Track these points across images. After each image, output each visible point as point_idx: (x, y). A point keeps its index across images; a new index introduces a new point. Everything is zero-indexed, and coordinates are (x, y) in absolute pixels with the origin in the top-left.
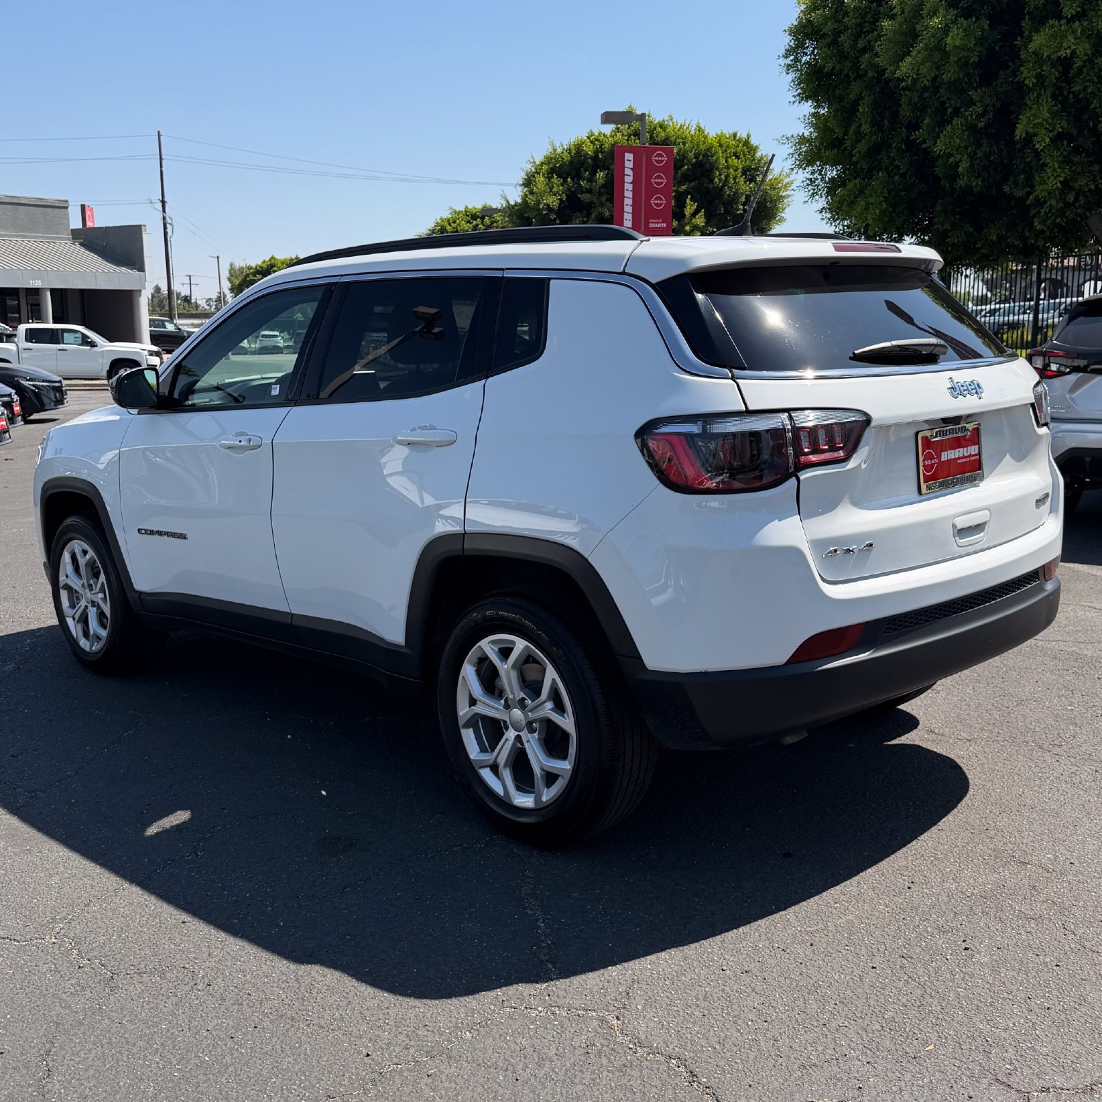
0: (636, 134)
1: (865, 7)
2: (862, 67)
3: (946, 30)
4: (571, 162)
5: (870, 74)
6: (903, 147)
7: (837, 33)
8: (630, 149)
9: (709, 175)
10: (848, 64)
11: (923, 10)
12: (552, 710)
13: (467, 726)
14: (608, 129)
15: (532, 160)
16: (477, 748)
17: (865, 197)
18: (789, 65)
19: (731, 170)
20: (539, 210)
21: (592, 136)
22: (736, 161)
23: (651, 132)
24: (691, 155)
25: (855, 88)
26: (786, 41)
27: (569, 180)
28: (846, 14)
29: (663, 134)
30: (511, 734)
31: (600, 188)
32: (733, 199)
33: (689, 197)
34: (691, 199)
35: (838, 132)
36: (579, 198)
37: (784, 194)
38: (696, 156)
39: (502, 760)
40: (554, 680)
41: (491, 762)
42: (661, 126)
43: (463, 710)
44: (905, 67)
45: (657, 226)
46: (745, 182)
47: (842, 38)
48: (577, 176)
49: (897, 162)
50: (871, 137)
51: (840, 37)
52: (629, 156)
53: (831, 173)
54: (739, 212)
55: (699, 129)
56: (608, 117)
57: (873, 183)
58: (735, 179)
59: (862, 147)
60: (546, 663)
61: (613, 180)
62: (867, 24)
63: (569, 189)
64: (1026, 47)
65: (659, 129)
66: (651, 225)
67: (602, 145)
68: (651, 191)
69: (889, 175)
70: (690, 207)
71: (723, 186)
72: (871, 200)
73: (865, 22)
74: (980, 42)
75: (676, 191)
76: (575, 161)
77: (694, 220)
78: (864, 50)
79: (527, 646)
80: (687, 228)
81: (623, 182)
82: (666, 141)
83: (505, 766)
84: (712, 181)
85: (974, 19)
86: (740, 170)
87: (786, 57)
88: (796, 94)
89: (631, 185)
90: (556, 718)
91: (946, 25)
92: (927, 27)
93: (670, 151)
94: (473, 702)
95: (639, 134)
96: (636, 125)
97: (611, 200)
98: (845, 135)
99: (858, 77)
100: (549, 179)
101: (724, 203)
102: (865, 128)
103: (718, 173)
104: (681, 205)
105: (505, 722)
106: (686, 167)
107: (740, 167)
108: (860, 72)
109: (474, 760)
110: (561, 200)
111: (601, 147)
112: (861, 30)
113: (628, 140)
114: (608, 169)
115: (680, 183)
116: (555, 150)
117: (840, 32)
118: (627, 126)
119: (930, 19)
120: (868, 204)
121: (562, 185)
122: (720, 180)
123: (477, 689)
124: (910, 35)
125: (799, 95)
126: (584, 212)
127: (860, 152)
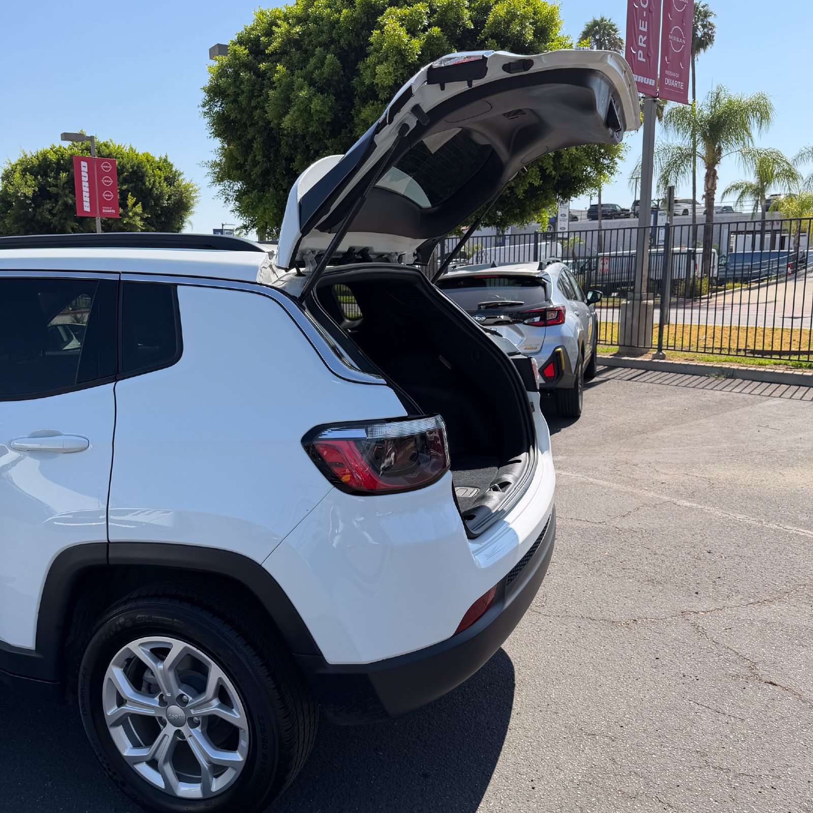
0: (88, 149)
1: (254, 80)
2: (255, 118)
3: (310, 100)
4: (39, 165)
5: (261, 123)
6: (284, 173)
7: (237, 95)
8: (85, 159)
9: (142, 180)
10: (245, 116)
11: (294, 85)
12: (219, 706)
13: (115, 724)
14: (67, 144)
15: (9, 162)
16: (130, 745)
17: (263, 204)
18: (205, 113)
19: (157, 178)
20: (17, 197)
21: (54, 148)
22: (159, 172)
23: (99, 149)
24: (128, 166)
25: (251, 132)
26: (203, 96)
27: (39, 177)
28: (242, 82)
29: (107, 151)
30: (169, 731)
31: (64, 184)
32: (160, 197)
33: (130, 193)
34: (131, 195)
35: (241, 160)
36: (49, 190)
37: (194, 195)
38: (132, 167)
39: (162, 755)
40: (220, 679)
41: (149, 759)
42: (105, 146)
43: (111, 711)
44: (286, 122)
45: (108, 211)
46: (167, 186)
47: (241, 98)
48: (45, 175)
49: (280, 182)
50: (263, 164)
51: (239, 97)
52: (84, 164)
53: (238, 186)
54: (164, 205)
55: (131, 149)
56: (66, 137)
57: (267, 195)
58: (160, 183)
59: (258, 170)
60: (210, 663)
61: (73, 179)
62: (256, 91)
63: (40, 183)
64: (357, 116)
65: (104, 147)
66: (104, 211)
67: (63, 155)
68: (102, 188)
69: (276, 189)
70: (131, 200)
71: (152, 188)
72: (267, 206)
73: (254, 89)
74: (331, 108)
75: (120, 189)
76: (42, 165)
77: (134, 209)
78: (256, 108)
79: (185, 648)
80: (130, 214)
81: (81, 181)
82: (109, 155)
83: (165, 762)
84: (144, 184)
85: (326, 95)
86: (163, 178)
87: (204, 106)
88: (211, 132)
89: (87, 183)
90: (224, 714)
91: (310, 97)
92: (297, 97)
93: (113, 163)
94: (121, 701)
95: (90, 149)
96: (87, 143)
97: (73, 192)
98: (244, 162)
99: (252, 125)
100: (24, 176)
101: (153, 199)
102: (258, 158)
103: (148, 179)
104: (124, 198)
105: (160, 718)
106: (126, 174)
107: (163, 176)
108: (253, 122)
109: (127, 757)
110: (34, 191)
111: (62, 156)
112: (253, 94)
113: (82, 153)
114: (69, 172)
115: (122, 184)
116: (26, 156)
117: (238, 94)
118: (80, 143)
119: (299, 91)
120: (265, 209)
121: (34, 180)
122: (150, 184)
123: (127, 690)
124: (287, 102)
125: (213, 132)
126: (53, 200)
127: (256, 173)
